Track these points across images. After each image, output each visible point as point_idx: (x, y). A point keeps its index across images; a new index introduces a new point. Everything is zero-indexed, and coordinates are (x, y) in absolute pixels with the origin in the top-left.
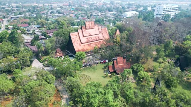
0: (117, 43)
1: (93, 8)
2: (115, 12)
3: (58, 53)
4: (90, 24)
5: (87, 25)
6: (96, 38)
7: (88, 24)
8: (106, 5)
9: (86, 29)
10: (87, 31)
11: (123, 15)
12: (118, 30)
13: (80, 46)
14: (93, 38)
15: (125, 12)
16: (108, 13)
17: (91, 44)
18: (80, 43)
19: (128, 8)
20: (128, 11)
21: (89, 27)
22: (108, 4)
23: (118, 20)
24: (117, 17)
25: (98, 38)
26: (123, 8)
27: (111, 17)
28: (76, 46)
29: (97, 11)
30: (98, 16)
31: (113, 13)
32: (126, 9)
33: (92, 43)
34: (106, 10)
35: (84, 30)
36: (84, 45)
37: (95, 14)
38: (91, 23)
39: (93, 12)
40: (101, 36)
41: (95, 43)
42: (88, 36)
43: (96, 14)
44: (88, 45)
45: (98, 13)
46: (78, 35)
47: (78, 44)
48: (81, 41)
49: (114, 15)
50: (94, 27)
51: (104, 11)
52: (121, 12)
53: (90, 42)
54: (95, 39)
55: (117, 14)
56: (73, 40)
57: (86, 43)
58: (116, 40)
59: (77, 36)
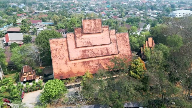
0: (136, 72)
1: (133, 5)
2: (160, 11)
3: (25, 74)
4: (93, 25)
5: (85, 26)
6: (102, 52)
7: (88, 25)
8: (150, 3)
9: (83, 33)
10: (84, 36)
11: (171, 14)
12: (150, 39)
13: (67, 64)
14: (96, 52)
15: (174, 10)
16: (149, 12)
17: (90, 63)
18: (68, 60)
19: (179, 6)
20: (179, 10)
21: (90, 30)
22: (154, 2)
23: (160, 21)
24: (161, 16)
25: (105, 52)
26: (173, 6)
27: (153, 17)
28: (57, 63)
29: (136, 9)
30: (135, 14)
31: (157, 11)
32: (176, 7)
33: (92, 61)
34: (148, 8)
35: (78, 35)
36: (75, 64)
37: (132, 13)
38: (95, 23)
39: (130, 10)
40: (112, 49)
41: (98, 60)
42: (86, 47)
43: (134, 12)
44: (82, 64)
45: (136, 11)
46: (65, 44)
47: (64, 61)
48: (69, 56)
49: (158, 14)
50: (101, 31)
51: (146, 9)
52: (168, 11)
53: (88, 58)
54: (100, 52)
55: (161, 13)
56: (53, 53)
57: (80, 59)
58: (135, 64)
59: (63, 46)
